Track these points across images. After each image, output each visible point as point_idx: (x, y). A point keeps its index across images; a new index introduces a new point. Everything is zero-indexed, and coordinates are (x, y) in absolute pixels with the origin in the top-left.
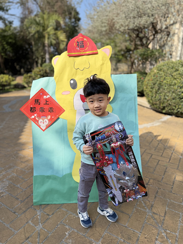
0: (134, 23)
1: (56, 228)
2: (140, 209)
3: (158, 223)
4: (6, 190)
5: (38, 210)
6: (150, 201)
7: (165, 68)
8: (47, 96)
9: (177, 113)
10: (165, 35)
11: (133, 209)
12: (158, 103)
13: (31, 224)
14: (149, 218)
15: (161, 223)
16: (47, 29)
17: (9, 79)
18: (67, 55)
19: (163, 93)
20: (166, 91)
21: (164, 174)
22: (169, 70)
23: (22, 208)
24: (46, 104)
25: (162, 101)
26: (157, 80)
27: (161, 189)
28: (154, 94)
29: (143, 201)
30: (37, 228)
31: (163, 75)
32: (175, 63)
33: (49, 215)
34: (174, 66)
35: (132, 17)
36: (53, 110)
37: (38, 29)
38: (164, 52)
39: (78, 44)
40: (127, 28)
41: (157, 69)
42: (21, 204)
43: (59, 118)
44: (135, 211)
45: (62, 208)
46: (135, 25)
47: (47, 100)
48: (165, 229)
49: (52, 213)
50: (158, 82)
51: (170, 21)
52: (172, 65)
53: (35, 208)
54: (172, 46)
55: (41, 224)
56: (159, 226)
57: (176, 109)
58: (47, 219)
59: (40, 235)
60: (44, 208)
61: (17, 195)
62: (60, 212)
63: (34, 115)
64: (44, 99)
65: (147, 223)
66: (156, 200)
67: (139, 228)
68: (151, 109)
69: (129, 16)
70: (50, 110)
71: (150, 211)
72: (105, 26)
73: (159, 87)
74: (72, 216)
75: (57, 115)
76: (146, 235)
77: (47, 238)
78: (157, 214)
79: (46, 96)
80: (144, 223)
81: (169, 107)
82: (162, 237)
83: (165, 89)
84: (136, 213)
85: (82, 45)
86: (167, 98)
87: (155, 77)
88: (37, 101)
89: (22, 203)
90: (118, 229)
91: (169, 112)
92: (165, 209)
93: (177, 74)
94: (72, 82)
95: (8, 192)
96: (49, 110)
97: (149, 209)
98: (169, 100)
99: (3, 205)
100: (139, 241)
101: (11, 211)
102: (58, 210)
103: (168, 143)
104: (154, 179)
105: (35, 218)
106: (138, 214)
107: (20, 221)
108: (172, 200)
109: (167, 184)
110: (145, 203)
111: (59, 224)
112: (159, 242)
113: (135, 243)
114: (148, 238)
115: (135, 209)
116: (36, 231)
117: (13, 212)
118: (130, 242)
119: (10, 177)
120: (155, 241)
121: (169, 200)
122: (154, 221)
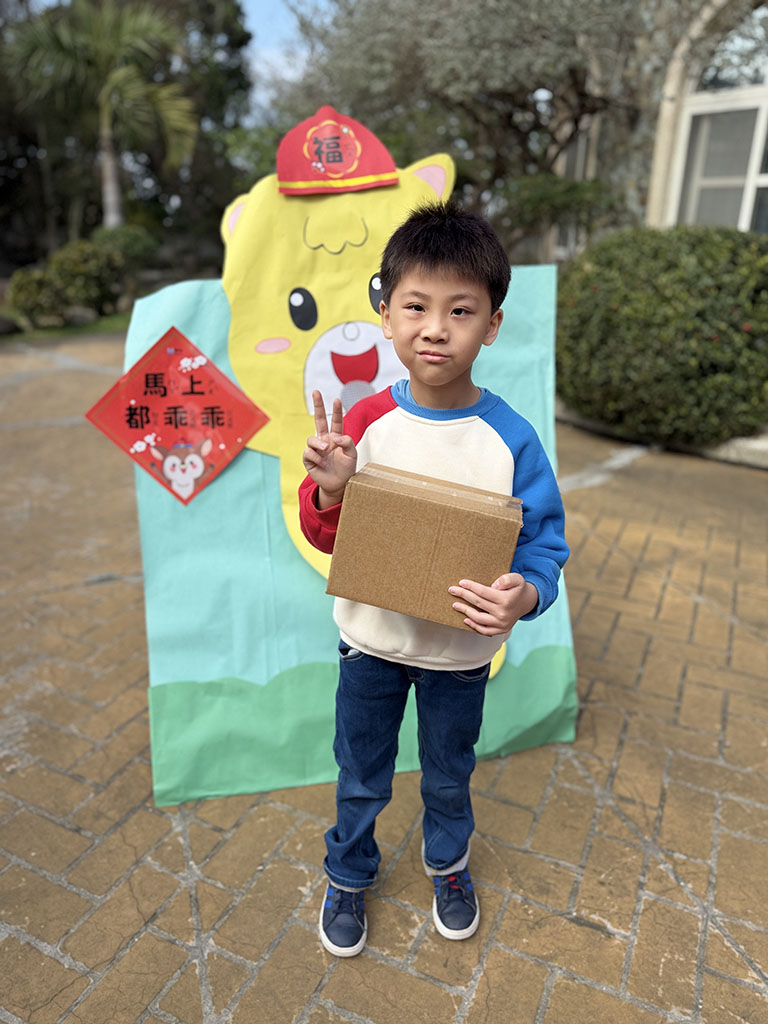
0: (505, 69)
1: (260, 875)
2: (570, 790)
3: (639, 832)
4: (23, 749)
5: (175, 813)
6: (603, 756)
8: (196, 359)
9: (670, 437)
11: (544, 789)
12: (597, 395)
13: (157, 868)
14: (606, 816)
15: (651, 828)
18: (277, 191)
19: (617, 355)
20: (630, 350)
21: (644, 662)
22: (642, 262)
23: (106, 809)
24: (192, 392)
25: (614, 390)
27: (636, 713)
28: (581, 361)
29: (578, 759)
30: (184, 879)
31: (619, 283)
32: (663, 238)
33: (220, 830)
34: (660, 247)
35: (499, 40)
36: (220, 416)
37: (66, 71)
38: (615, 195)
39: (319, 148)
40: (474, 86)
41: (593, 258)
42: (95, 796)
44: (553, 795)
45: (271, 801)
46: (508, 78)
47: (194, 377)
48: (669, 850)
49: (233, 823)
50: (599, 314)
51: (640, 65)
52: (654, 244)
55: (197, 863)
56: (645, 842)
57: (668, 420)
58: (219, 843)
59: (200, 902)
61: (76, 765)
62: (265, 816)
63: (142, 440)
64: (184, 371)
66: (623, 752)
67: (575, 851)
69: (484, 35)
70: (210, 414)
71: (606, 792)
72: (382, 75)
73: (603, 332)
74: (315, 828)
75: (239, 437)
76: (600, 873)
77: (228, 911)
79: (189, 357)
80: (591, 833)
81: (639, 412)
82: (660, 878)
83: (628, 342)
84: (557, 802)
87: (588, 293)
88: (155, 379)
89: (103, 795)
91: (639, 433)
92: (662, 781)
93: (672, 281)
94: (297, 300)
95: (34, 755)
97: (604, 787)
98: (641, 385)
99: (20, 803)
100: (580, 894)
101: (63, 826)
102: (256, 808)
103: (645, 548)
104: (608, 682)
105: (168, 844)
106: (565, 804)
107: (105, 860)
108: (681, 752)
109: (657, 696)
110: (586, 766)
111: (266, 859)
112: (651, 894)
113: (565, 905)
114: (610, 884)
115: (550, 790)
116: (179, 890)
117: (70, 830)
118: (546, 902)
119: (27, 697)
120: (636, 893)
121: (670, 753)
122: (625, 824)
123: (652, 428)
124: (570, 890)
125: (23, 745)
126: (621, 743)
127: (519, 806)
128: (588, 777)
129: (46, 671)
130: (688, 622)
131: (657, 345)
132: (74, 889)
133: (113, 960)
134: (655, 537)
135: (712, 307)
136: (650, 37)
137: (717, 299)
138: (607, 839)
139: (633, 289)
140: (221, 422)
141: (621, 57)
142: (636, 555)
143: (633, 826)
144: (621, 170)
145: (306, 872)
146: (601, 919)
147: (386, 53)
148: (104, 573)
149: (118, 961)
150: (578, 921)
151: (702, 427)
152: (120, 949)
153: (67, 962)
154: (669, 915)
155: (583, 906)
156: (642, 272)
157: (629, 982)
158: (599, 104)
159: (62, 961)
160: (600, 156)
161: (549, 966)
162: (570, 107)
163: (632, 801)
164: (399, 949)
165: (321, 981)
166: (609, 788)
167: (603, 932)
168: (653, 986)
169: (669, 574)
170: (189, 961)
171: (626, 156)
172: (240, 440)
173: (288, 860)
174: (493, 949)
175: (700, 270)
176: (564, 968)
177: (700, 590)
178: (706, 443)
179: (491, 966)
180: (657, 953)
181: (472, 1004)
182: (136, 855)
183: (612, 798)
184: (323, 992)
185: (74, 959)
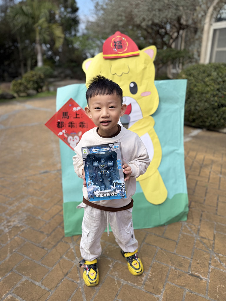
2: (186, 235)
3: (208, 248)
4: (25, 224)
5: (71, 243)
6: (195, 225)
8: (78, 108)
9: (209, 126)
13: (67, 259)
14: (198, 243)
15: (212, 247)
16: (37, 21)
18: (103, 57)
19: (193, 102)
21: (206, 195)
22: (200, 74)
23: (51, 242)
24: (76, 117)
25: (192, 112)
27: (204, 211)
29: (188, 225)
30: (75, 262)
31: (193, 81)
34: (205, 70)
36: (84, 124)
39: (115, 44)
41: (185, 73)
42: (47, 238)
44: (181, 237)
47: (77, 113)
48: (217, 253)
51: (198, 15)
52: (203, 69)
53: (66, 241)
56: (210, 251)
57: (208, 121)
59: (80, 269)
61: (41, 228)
63: (61, 132)
64: (74, 111)
66: (202, 223)
67: (189, 254)
70: (81, 124)
71: (197, 236)
80: (194, 248)
81: (200, 119)
82: (215, 262)
83: (196, 98)
84: (183, 239)
88: (66, 113)
89: (49, 237)
90: (166, 257)
91: (200, 125)
92: (214, 232)
93: (209, 80)
95: (29, 225)
96: (79, 125)
97: (196, 234)
98: (200, 111)
99: (26, 240)
100: (192, 267)
101: (39, 246)
103: (203, 160)
104: (195, 202)
105: (69, 252)
107: (52, 257)
108: (219, 223)
109: (210, 206)
110: (191, 228)
112: (213, 266)
113: (187, 270)
114: (200, 264)
115: (180, 235)
116: (74, 266)
117: (41, 248)
118: (182, 269)
119: (25, 208)
120: (208, 266)
121: (215, 223)
123: (203, 124)
124: (188, 265)
125: (25, 222)
126: (201, 220)
127: (172, 240)
128: (192, 231)
129: (30, 200)
130: (218, 183)
131: (205, 99)
132: (44, 266)
133: (56, 287)
134: (206, 157)
135: (222, 88)
136: (200, 6)
137: (223, 85)
138: (199, 250)
139: (198, 82)
140: (85, 126)
141: (192, 12)
142: (201, 163)
143: (206, 246)
144: (192, 46)
145: (110, 260)
146: (199, 274)
147: (123, 14)
148: (45, 170)
149: (58, 287)
150: (192, 275)
151: (219, 123)
152: (58, 284)
153: (43, 287)
154: (219, 273)
155: (193, 270)
156: (200, 77)
157: (208, 293)
158: (186, 27)
159: (42, 287)
160: (185, 42)
161: (184, 289)
162: (176, 28)
163: (205, 238)
164: (139, 283)
165: (117, 293)
166: (198, 234)
167: (199, 278)
168: (215, 295)
169: (211, 168)
170: (78, 287)
171: (194, 42)
173: (105, 256)
174: (167, 283)
175: (218, 76)
176: (189, 289)
177: (221, 173)
178: (220, 128)
179: (167, 289)
180: (216, 285)
181: (162, 300)
182: (60, 255)
183: (199, 237)
184: (118, 296)
185: (45, 286)
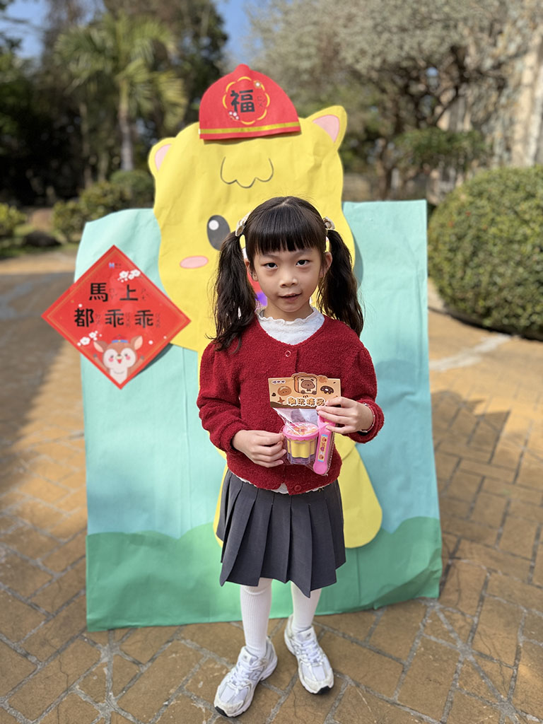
0: (401, 47)
1: (164, 710)
2: (436, 643)
3: (496, 690)
5: (105, 645)
6: (465, 612)
7: (494, 190)
8: (132, 272)
9: (527, 328)
10: (490, 87)
11: (413, 641)
12: (470, 295)
13: (82, 696)
14: (467, 672)
15: (507, 688)
16: (124, 68)
17: (10, 217)
18: (199, 136)
19: (485, 265)
20: (496, 261)
21: (503, 521)
22: (506, 193)
23: (51, 637)
24: (128, 299)
25: (483, 291)
26: (470, 227)
27: (496, 572)
28: (457, 269)
29: (444, 613)
30: (102, 709)
31: (488, 209)
32: (523, 175)
33: (137, 663)
34: (521, 182)
35: (397, 26)
36: (150, 318)
37: (99, 65)
38: (488, 141)
39: (235, 100)
40: (378, 62)
41: (468, 191)
42: (45, 624)
43: (172, 345)
44: (420, 648)
45: (183, 638)
46: (403, 54)
47: (130, 286)
48: (522, 711)
49: (150, 657)
50: (471, 233)
51: (506, 45)
52: (516, 179)
53: (93, 638)
54: (512, 122)
55: (115, 695)
56: (501, 701)
57: (526, 315)
58: (135, 676)
60: (124, 639)
61: (35, 595)
62: (176, 653)
63: (88, 336)
64: (122, 281)
65: (461, 688)
66: (484, 608)
67: (437, 706)
68: (448, 314)
69: (385, 23)
70: (142, 317)
71: (467, 648)
72: (309, 57)
73: (474, 247)
74: (216, 666)
75: (164, 335)
78: (492, 659)
79: (126, 271)
80: (453, 688)
81: (503, 309)
83: (495, 255)
84: (424, 655)
85: (248, 104)
86: (499, 280)
87: (463, 217)
88: (99, 287)
89: (51, 623)
90: (368, 711)
91: (504, 325)
92: (517, 639)
93: (530, 207)
94: (214, 225)
95: (5, 584)
96: (137, 320)
97: (466, 642)
98: (504, 288)
101: (15, 650)
102: (170, 644)
103: (507, 420)
104: (473, 539)
105: (93, 674)
106: (431, 657)
107: (42, 686)
108: (534, 610)
109: (514, 555)
110: (452, 622)
111: (172, 694)
115: (418, 643)
116: (96, 720)
117: (20, 654)
119: (10, 532)
121: (525, 611)
122: (483, 681)
123: (514, 321)
126: (482, 599)
127: (390, 657)
128: (452, 631)
131: (518, 258)
132: (13, 712)
134: (516, 411)
136: (514, 23)
138: (466, 696)
139: (498, 214)
140: (150, 322)
141: (492, 39)
143: (490, 684)
145: (204, 710)
147: (311, 40)
156: (506, 201)
158: (474, 75)
163: (490, 659)
166: (470, 644)
171: (496, 112)
172: (165, 337)
173: (191, 697)
182: (67, 682)
183: (472, 653)
